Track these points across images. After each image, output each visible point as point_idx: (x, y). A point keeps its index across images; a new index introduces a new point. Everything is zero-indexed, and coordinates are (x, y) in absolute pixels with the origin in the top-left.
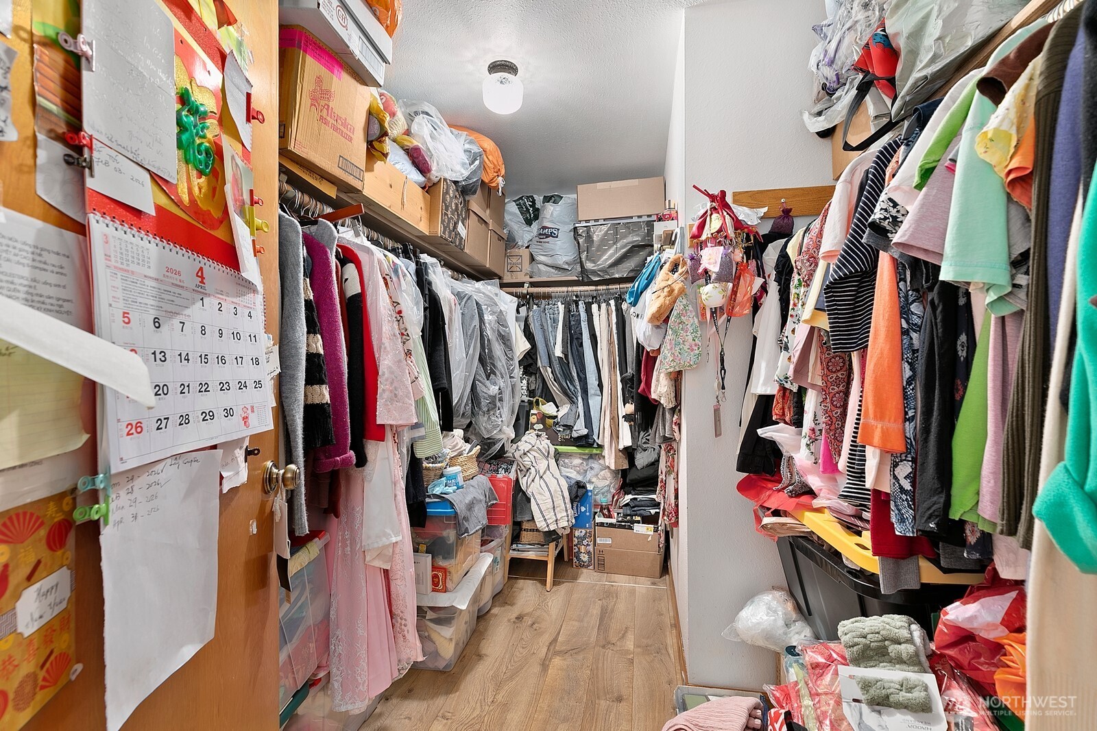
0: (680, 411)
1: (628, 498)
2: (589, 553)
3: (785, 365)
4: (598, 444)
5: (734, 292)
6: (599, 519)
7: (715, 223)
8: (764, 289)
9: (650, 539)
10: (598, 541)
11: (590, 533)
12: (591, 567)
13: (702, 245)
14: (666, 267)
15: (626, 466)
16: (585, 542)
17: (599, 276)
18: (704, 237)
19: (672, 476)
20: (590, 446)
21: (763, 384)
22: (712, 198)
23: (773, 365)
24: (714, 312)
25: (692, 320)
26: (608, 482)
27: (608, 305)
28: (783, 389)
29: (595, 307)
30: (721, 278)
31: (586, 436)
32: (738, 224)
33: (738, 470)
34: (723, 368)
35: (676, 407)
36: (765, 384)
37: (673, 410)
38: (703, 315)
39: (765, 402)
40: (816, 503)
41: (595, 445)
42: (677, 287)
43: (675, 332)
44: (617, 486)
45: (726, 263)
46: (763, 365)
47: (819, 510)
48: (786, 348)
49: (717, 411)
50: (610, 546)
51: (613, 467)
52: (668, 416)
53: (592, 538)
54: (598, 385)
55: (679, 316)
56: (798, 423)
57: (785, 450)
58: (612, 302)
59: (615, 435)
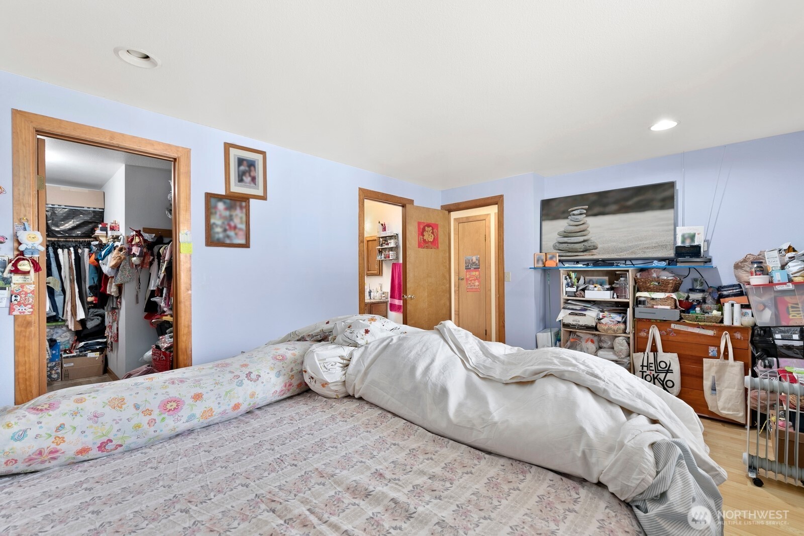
0: (121, 297)
1: (82, 344)
2: (57, 373)
3: (158, 282)
4: (62, 319)
5: (144, 260)
6: (64, 356)
7: (137, 240)
8: (153, 260)
9: (97, 358)
10: (65, 365)
11: (59, 363)
12: (59, 380)
13: (133, 245)
14: (117, 249)
15: (80, 328)
16: (55, 368)
17: (61, 234)
18: (133, 243)
19: (115, 323)
20: (57, 321)
21: (152, 287)
22: (136, 231)
23: (155, 282)
24: (136, 265)
25: (128, 267)
26: (68, 339)
27: (69, 250)
28: (158, 288)
29: (60, 251)
30: (139, 256)
31: (54, 316)
32: (145, 241)
33: (145, 311)
34: (139, 282)
35: (119, 296)
36: (153, 287)
37: (117, 298)
38: (133, 266)
39: (153, 292)
40: (166, 313)
41: (60, 320)
42: (123, 257)
43: (122, 271)
44: (73, 340)
45: (141, 252)
46: (153, 282)
47: (167, 315)
48: (159, 278)
49: (137, 296)
50: (73, 366)
51: (73, 330)
52: (115, 300)
53: (60, 365)
54: (62, 290)
55: (123, 266)
56: (162, 296)
57: (159, 304)
58: (72, 249)
59: (74, 313)
